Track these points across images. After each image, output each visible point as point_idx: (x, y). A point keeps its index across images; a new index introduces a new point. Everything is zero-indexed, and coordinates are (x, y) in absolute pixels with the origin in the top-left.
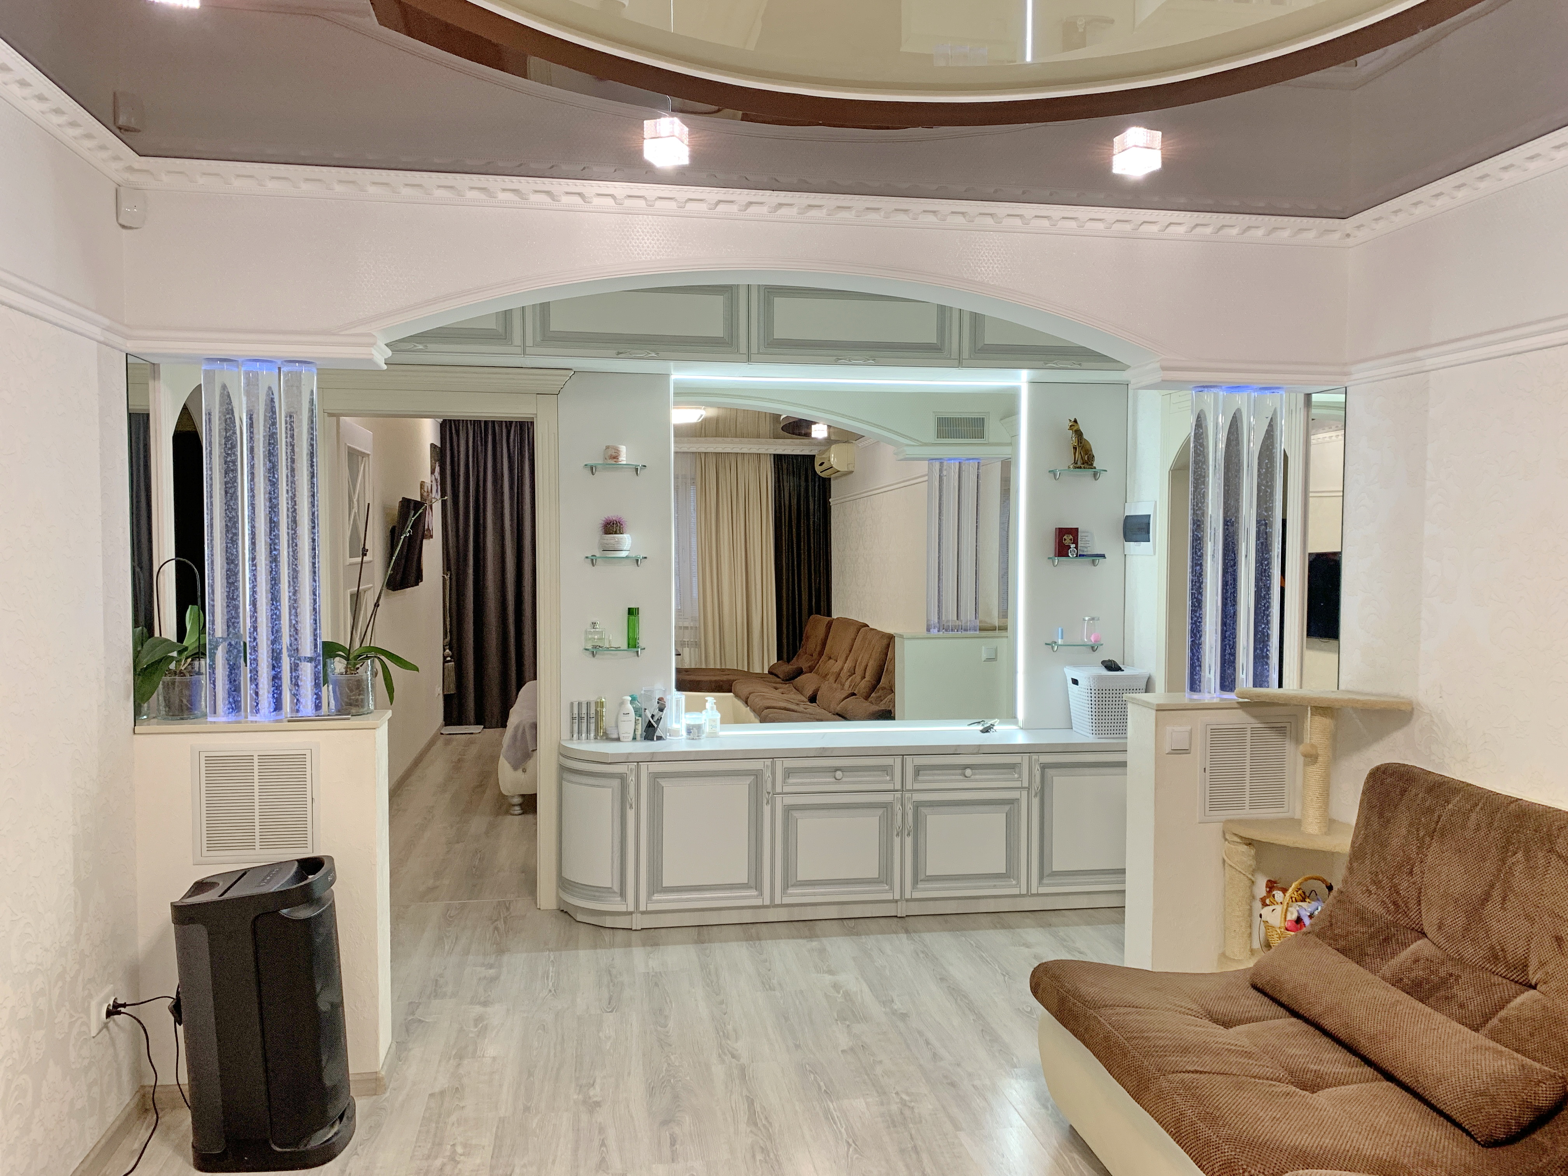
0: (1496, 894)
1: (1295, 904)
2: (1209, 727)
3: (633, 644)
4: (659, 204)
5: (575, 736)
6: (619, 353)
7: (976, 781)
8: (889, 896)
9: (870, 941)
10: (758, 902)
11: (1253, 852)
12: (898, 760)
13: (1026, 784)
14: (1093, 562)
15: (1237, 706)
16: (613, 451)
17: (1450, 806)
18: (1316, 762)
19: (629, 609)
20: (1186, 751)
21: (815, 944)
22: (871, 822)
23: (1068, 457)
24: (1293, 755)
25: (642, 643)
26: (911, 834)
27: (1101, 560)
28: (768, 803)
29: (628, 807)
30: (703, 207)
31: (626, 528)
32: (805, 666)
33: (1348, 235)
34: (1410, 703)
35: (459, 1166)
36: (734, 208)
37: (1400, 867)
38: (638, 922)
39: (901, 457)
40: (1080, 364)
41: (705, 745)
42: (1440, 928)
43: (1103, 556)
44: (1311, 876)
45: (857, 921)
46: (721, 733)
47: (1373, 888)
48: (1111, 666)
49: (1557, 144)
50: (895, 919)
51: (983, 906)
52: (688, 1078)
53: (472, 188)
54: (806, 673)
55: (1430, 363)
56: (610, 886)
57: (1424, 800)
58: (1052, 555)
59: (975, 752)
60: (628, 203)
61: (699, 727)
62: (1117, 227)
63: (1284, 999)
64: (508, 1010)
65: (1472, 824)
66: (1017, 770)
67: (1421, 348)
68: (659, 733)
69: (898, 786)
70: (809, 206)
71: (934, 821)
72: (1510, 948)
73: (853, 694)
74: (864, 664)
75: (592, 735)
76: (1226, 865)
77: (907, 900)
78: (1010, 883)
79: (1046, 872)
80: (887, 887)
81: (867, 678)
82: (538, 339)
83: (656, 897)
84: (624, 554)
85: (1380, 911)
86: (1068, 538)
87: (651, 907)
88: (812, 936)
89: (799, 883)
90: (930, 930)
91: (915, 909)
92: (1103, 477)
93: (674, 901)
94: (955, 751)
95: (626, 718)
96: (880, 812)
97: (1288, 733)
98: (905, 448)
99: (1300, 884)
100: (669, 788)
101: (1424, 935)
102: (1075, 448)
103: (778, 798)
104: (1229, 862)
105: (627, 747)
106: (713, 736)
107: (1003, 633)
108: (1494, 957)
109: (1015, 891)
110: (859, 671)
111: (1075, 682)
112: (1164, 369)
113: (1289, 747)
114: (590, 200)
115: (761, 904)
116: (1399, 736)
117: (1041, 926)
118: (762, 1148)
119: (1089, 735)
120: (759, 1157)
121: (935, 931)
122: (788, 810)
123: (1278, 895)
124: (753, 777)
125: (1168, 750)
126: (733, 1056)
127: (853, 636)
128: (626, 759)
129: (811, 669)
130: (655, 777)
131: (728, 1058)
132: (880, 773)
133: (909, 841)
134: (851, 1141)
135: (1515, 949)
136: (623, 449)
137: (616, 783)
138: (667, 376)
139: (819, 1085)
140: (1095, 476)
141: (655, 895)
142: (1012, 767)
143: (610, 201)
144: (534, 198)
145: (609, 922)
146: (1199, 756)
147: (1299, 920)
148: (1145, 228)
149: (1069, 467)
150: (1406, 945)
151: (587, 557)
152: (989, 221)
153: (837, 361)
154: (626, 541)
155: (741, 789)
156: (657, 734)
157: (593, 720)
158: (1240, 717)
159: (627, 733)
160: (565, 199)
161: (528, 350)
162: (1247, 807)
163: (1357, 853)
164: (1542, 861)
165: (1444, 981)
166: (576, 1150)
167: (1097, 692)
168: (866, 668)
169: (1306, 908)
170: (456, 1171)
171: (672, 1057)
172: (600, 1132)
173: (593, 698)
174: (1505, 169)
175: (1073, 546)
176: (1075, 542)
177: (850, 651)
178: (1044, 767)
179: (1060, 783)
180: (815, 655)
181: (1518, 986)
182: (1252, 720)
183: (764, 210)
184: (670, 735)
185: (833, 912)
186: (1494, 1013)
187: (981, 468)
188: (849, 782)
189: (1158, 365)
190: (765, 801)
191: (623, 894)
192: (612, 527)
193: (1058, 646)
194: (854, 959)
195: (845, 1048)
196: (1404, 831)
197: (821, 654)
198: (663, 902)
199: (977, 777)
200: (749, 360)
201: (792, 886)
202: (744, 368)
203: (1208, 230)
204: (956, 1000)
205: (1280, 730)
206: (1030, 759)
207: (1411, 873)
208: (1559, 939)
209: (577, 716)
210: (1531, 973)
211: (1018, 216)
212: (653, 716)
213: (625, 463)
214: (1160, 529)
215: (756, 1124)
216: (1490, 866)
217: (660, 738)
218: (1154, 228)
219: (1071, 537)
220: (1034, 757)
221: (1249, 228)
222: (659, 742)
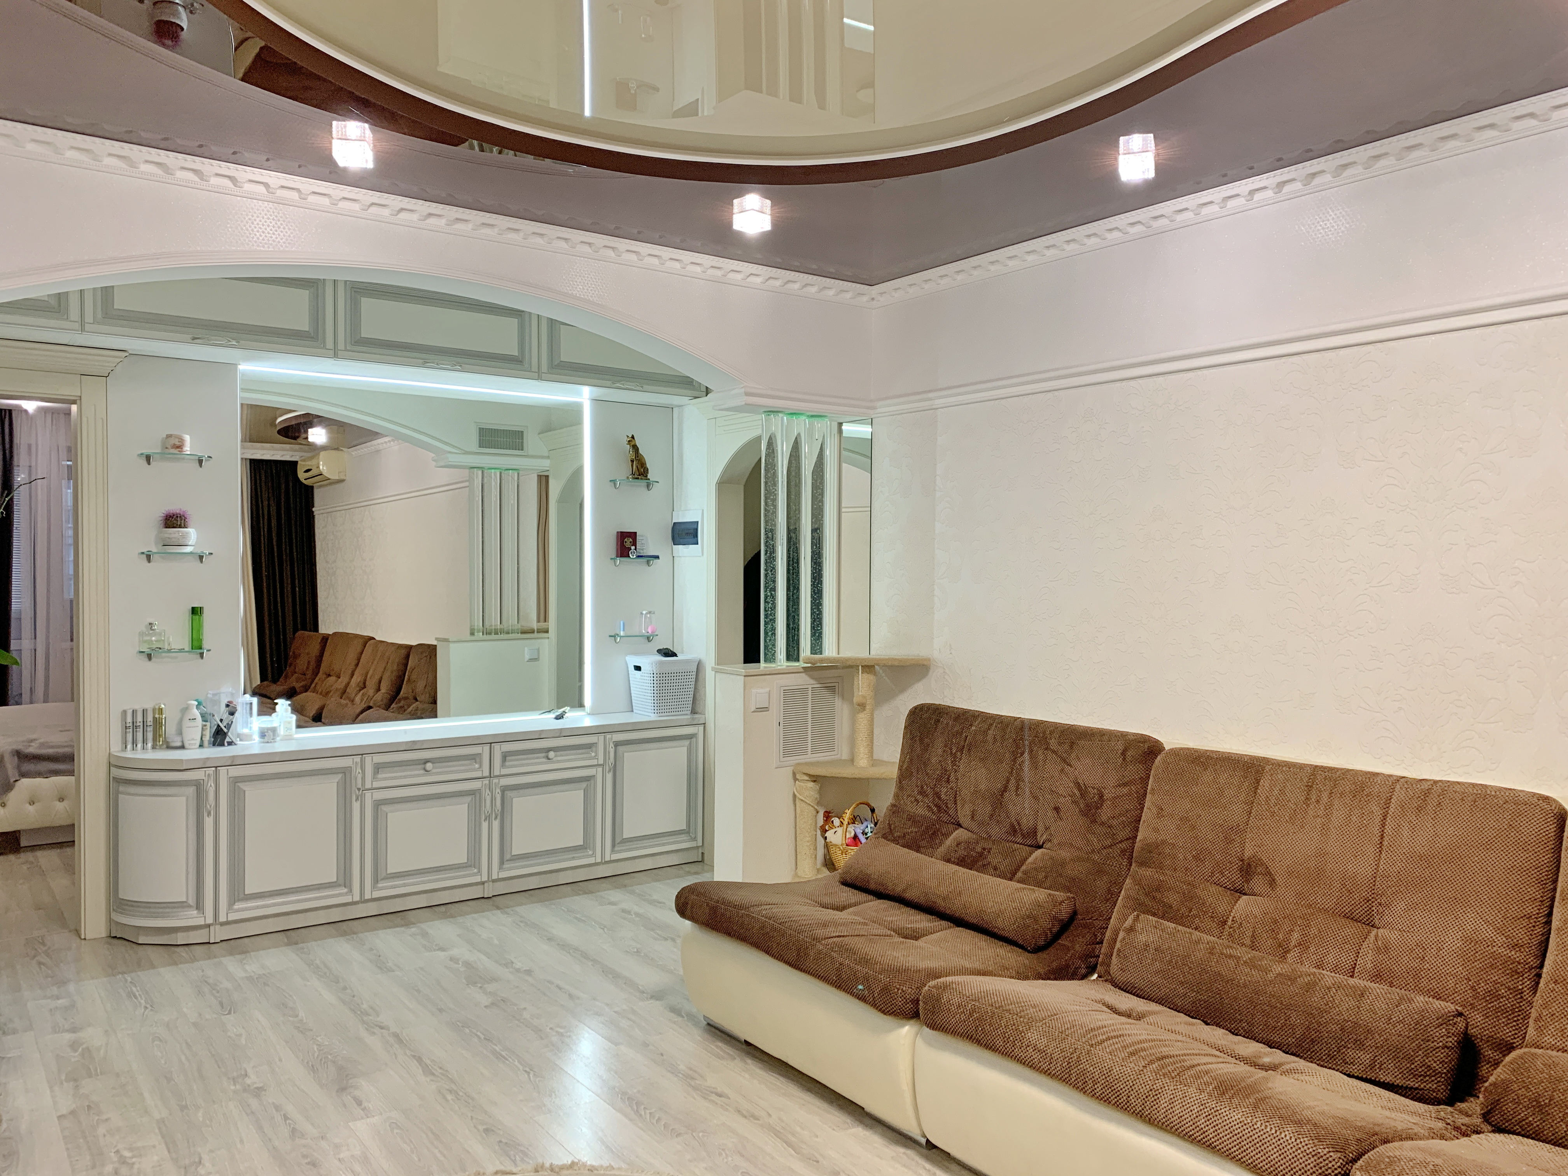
0: (1012, 785)
1: (851, 825)
2: (782, 689)
3: (197, 646)
4: (312, 199)
5: (129, 746)
6: (194, 339)
7: (559, 762)
8: (477, 879)
9: (468, 920)
10: (348, 899)
11: (818, 787)
12: (487, 747)
13: (601, 762)
14: (648, 562)
15: (802, 670)
16: (177, 440)
17: (973, 728)
18: (864, 710)
19: (193, 608)
20: (765, 709)
21: (414, 930)
22: (460, 810)
23: (625, 470)
24: (842, 709)
25: (206, 645)
26: (499, 817)
27: (656, 561)
28: (357, 800)
29: (205, 814)
30: (356, 207)
31: (191, 521)
32: (298, 685)
33: (873, 299)
34: (929, 660)
35: (136, 1166)
36: (386, 212)
37: (939, 779)
38: (218, 934)
39: (442, 464)
40: (642, 387)
41: (280, 747)
42: (973, 817)
43: (657, 557)
44: (861, 801)
45: (448, 906)
46: (296, 736)
47: (919, 797)
48: (668, 653)
49: (1029, 250)
50: (483, 900)
51: (563, 878)
52: (345, 1052)
53: (110, 155)
54: (301, 693)
55: (938, 402)
56: (184, 900)
57: (953, 726)
58: (614, 556)
59: (557, 735)
60: (281, 193)
61: (274, 730)
62: (711, 272)
63: (872, 886)
64: (106, 1031)
65: (990, 738)
66: (594, 749)
67: (930, 391)
68: (231, 736)
69: (486, 773)
70: (457, 219)
71: (520, 804)
72: (1024, 821)
73: (370, 708)
74: (377, 677)
75: (150, 745)
76: (797, 800)
77: (494, 881)
78: (586, 854)
79: (618, 840)
80: (476, 870)
81: (383, 690)
82: (99, 315)
83: (238, 906)
84: (188, 549)
85: (929, 814)
86: (628, 541)
87: (232, 917)
88: (408, 924)
89: (389, 876)
90: (521, 904)
91: (501, 888)
92: (656, 488)
93: (258, 907)
94: (539, 735)
95: (192, 724)
96: (468, 799)
97: (837, 692)
98: (449, 455)
99: (853, 811)
100: (251, 792)
101: (960, 826)
102: (632, 461)
103: (368, 795)
104: (800, 797)
105: (193, 754)
106: (288, 738)
107: (545, 635)
108: (1013, 831)
109: (592, 860)
110: (371, 684)
111: (638, 668)
112: (747, 394)
113: (838, 702)
114: (208, 179)
115: (351, 900)
116: (919, 686)
117: (618, 888)
118: (448, 1090)
119: (650, 714)
120: (449, 1097)
121: (525, 904)
122: (378, 804)
123: (836, 821)
124: (340, 776)
125: (753, 709)
126: (382, 1028)
127: (359, 649)
128: (203, 765)
129: (306, 689)
130: (235, 781)
131: (377, 1030)
132: (469, 762)
133: (496, 824)
134: (528, 1070)
135: (1027, 823)
136: (187, 438)
137: (191, 791)
138: (236, 365)
139: (477, 1035)
140: (648, 486)
141: (236, 904)
142: (590, 746)
143: (262, 189)
144: (180, 174)
145: (181, 938)
146: (776, 713)
147: (855, 837)
148: (732, 276)
149: (628, 478)
150: (947, 835)
151: (143, 553)
152: (611, 253)
153: (424, 364)
154: (192, 535)
155: (330, 787)
156: (228, 739)
157: (150, 729)
158: (804, 680)
159: (193, 739)
160: (214, 181)
161: (87, 327)
162: (809, 752)
163: (905, 774)
164: (1041, 757)
165: (981, 855)
166: (260, 1128)
167: (658, 675)
168: (380, 682)
169: (859, 828)
170: (135, 1171)
171: (319, 1039)
172: (277, 1110)
173: (149, 706)
174: (992, 263)
175: (633, 548)
176: (634, 544)
177: (357, 665)
178: (617, 744)
179: (630, 757)
180: (309, 673)
181: (1030, 848)
182: (812, 682)
183: (415, 217)
184: (241, 740)
185: (422, 901)
186: (1019, 867)
187: (521, 478)
188: (438, 773)
189: (743, 390)
190: (354, 798)
191: (199, 906)
192: (173, 521)
193: (621, 637)
194: (459, 936)
195: (487, 1004)
196: (940, 751)
197: (316, 673)
198: (245, 909)
199: (559, 758)
200: (336, 356)
201: (382, 879)
202: (328, 363)
203: (778, 283)
204: (569, 953)
205: (831, 689)
206: (605, 738)
207: (948, 781)
208: (1057, 809)
209: (131, 725)
210: (1039, 836)
211: (634, 252)
212: (221, 720)
213: (189, 453)
214: (708, 533)
215: (433, 1074)
216: (1005, 767)
217: (230, 743)
218: (739, 277)
219: (631, 540)
220: (608, 736)
221: (807, 285)
222: (230, 747)
